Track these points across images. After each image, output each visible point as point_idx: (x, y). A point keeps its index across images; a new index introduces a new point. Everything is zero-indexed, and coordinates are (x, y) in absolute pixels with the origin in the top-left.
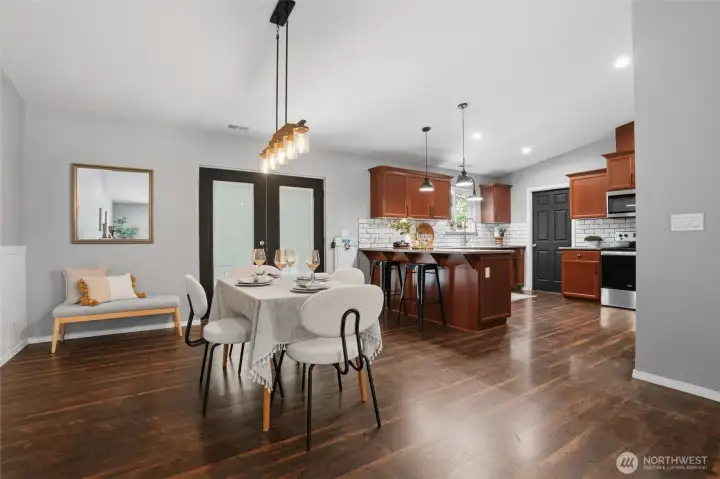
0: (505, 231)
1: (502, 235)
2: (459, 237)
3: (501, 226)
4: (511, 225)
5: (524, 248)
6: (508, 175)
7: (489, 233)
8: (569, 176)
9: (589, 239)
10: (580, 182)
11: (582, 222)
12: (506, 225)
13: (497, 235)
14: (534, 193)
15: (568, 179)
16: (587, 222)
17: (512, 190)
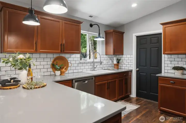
0: (120, 60)
1: (118, 62)
2: (89, 64)
3: (118, 56)
4: (124, 56)
5: (131, 71)
6: (122, 26)
7: (110, 61)
8: (163, 24)
9: (175, 68)
10: (170, 29)
11: (170, 56)
12: (120, 56)
13: (115, 62)
14: (138, 37)
15: (162, 26)
16: (173, 56)
17: (124, 35)
